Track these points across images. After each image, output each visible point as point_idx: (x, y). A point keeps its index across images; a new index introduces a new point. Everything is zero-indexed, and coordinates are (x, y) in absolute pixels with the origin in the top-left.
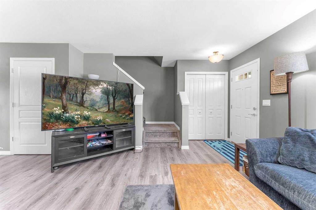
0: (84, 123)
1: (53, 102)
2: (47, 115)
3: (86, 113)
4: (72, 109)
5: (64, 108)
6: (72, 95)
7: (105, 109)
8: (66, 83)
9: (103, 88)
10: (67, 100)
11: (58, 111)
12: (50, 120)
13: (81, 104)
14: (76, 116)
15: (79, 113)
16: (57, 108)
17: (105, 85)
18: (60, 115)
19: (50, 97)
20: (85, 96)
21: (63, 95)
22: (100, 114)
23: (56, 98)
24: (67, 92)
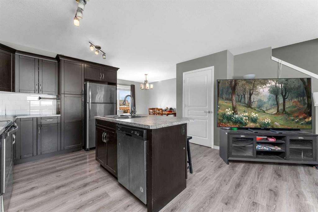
0: (251, 125)
1: (226, 104)
2: (221, 116)
3: (254, 115)
4: (240, 110)
5: (234, 109)
6: (240, 96)
7: (274, 111)
8: (236, 84)
9: (271, 87)
10: (236, 101)
11: (229, 112)
12: (223, 120)
13: (249, 105)
14: (244, 118)
15: (247, 114)
16: (228, 109)
17: (273, 83)
18: (230, 116)
19: (223, 99)
20: (252, 97)
21: (233, 96)
22: (268, 115)
23: (227, 99)
24: (236, 93)
